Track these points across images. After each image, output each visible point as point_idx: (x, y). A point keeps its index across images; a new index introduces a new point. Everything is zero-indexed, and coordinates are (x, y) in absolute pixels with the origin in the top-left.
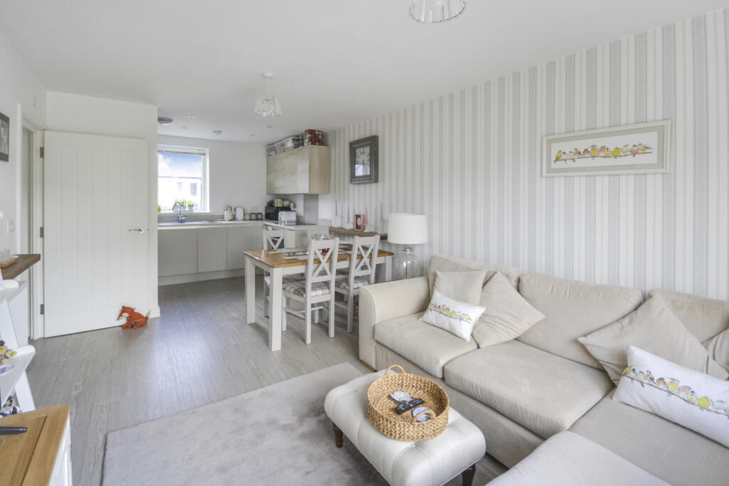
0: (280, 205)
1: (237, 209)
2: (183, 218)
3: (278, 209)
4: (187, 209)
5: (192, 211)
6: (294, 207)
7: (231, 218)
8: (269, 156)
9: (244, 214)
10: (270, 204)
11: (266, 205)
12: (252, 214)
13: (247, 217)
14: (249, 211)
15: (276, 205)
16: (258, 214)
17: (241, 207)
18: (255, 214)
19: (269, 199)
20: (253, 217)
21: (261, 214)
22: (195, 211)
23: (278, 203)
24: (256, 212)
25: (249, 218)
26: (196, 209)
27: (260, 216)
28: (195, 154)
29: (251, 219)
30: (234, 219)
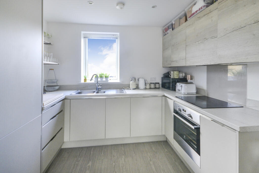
0: (176, 77)
1: (140, 80)
2: (99, 87)
3: (176, 81)
4: (104, 79)
5: (107, 80)
6: (191, 79)
7: (135, 87)
8: (164, 35)
9: (146, 84)
10: (167, 76)
11: (162, 76)
12: (151, 83)
13: (148, 87)
14: (149, 81)
15: (172, 77)
16: (156, 83)
17: (143, 78)
18: (154, 83)
19: (165, 71)
20: (153, 86)
21: (159, 83)
22: (110, 81)
23: (175, 75)
24: (154, 82)
25: (149, 88)
26: (110, 79)
27: (157, 86)
28: (110, 38)
29: (150, 88)
30: (137, 88)
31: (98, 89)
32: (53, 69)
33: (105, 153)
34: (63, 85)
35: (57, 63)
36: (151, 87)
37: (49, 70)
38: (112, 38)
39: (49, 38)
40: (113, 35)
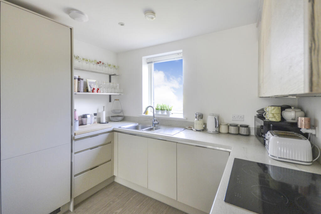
2: (156, 122)
4: (165, 113)
5: (168, 114)
7: (201, 129)
12: (231, 125)
13: (223, 129)
15: (268, 118)
16: (242, 126)
20: (233, 130)
21: (248, 127)
22: (171, 116)
24: (239, 123)
25: (226, 131)
26: (172, 114)
27: (243, 131)
28: (175, 58)
29: (228, 133)
30: (204, 130)
31: (155, 125)
32: (119, 100)
33: (141, 207)
34: (128, 116)
35: (119, 94)
36: (230, 132)
37: (114, 100)
38: (177, 58)
39: (116, 69)
40: (178, 54)
